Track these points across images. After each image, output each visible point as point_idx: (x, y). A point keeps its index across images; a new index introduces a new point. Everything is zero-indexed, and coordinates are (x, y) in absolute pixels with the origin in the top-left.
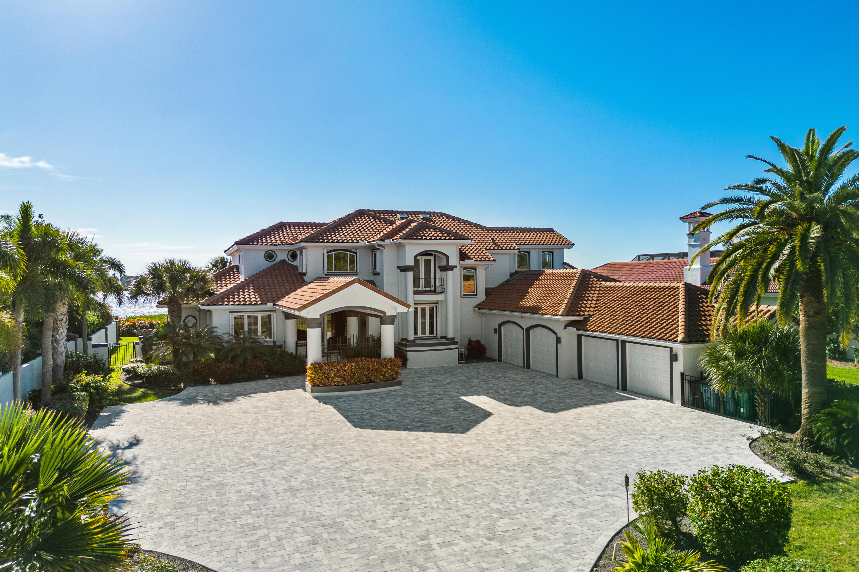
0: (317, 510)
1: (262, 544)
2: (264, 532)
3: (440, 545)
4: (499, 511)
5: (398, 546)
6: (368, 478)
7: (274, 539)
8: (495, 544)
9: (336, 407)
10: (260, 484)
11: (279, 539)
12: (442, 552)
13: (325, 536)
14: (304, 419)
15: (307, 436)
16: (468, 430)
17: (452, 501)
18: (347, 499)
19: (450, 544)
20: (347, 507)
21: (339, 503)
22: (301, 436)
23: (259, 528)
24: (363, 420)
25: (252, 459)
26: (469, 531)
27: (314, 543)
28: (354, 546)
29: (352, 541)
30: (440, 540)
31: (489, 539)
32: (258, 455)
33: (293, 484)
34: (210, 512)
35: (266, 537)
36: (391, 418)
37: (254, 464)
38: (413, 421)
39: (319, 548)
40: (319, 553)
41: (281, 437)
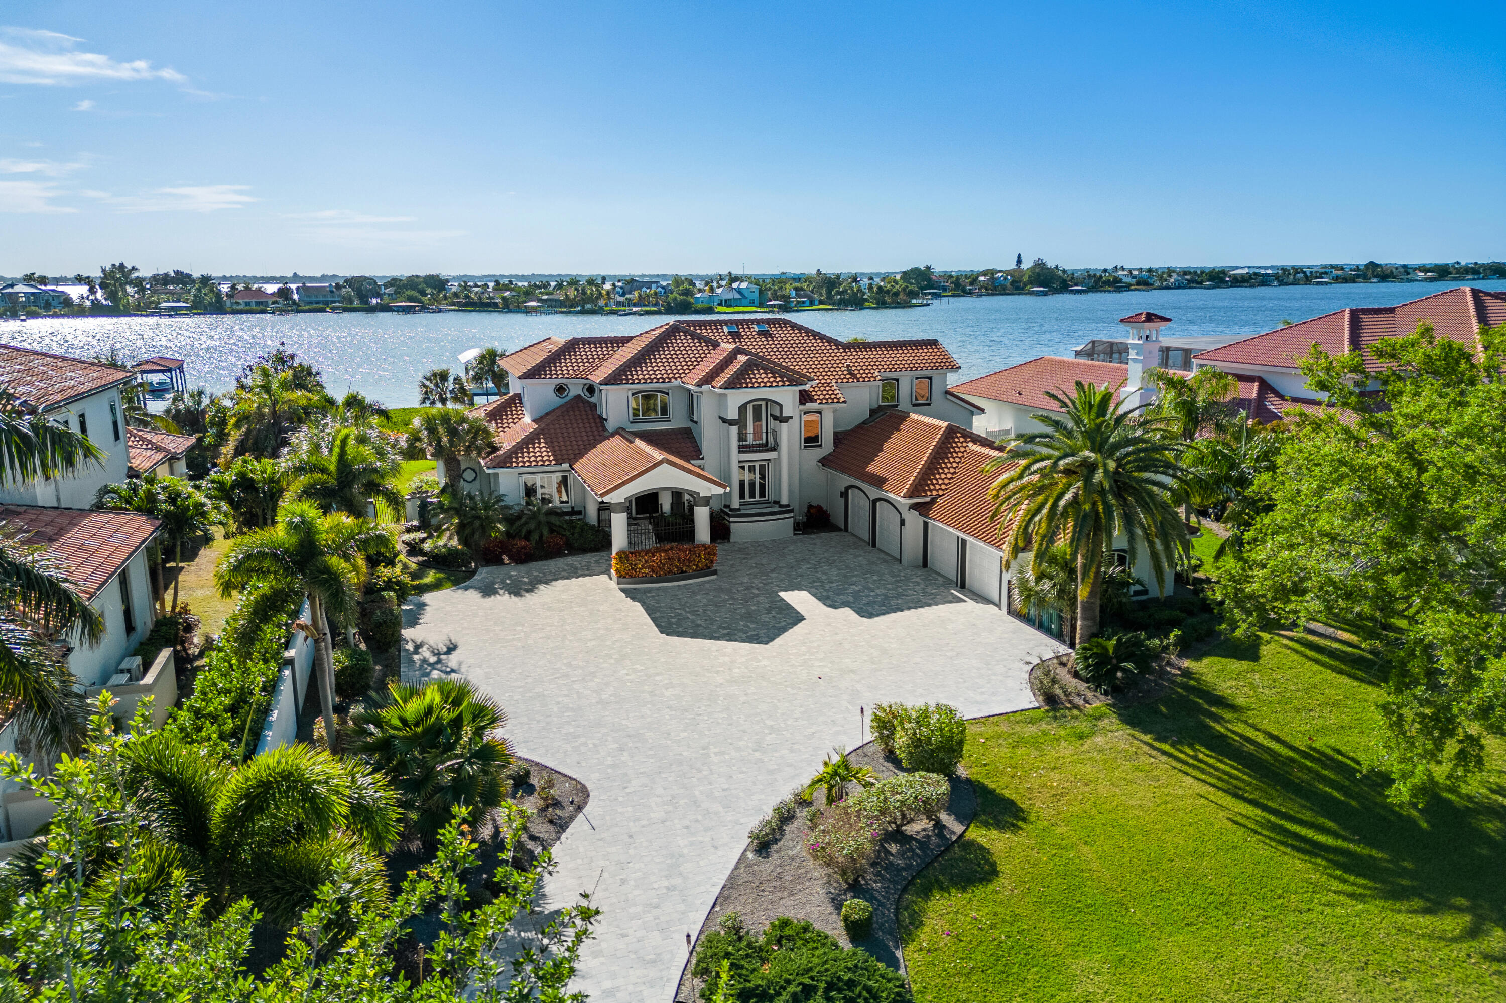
0: (624, 722)
1: (583, 749)
2: (583, 739)
3: (716, 754)
4: (771, 727)
5: (685, 753)
6: (668, 693)
7: (591, 746)
8: (758, 755)
9: (644, 604)
10: (575, 696)
11: (595, 745)
12: (715, 759)
13: (630, 744)
14: (610, 621)
15: (614, 642)
16: (772, 639)
17: (735, 717)
18: (648, 713)
19: (723, 753)
20: (648, 720)
21: (642, 717)
22: (609, 643)
23: (579, 736)
24: (670, 624)
25: (565, 670)
26: (741, 743)
27: (622, 750)
28: (651, 752)
29: (650, 749)
30: (716, 750)
31: (755, 750)
32: (569, 665)
33: (604, 697)
34: (538, 722)
35: (585, 744)
36: (699, 622)
37: (566, 676)
38: (720, 627)
39: (625, 753)
40: (625, 757)
41: (590, 644)
